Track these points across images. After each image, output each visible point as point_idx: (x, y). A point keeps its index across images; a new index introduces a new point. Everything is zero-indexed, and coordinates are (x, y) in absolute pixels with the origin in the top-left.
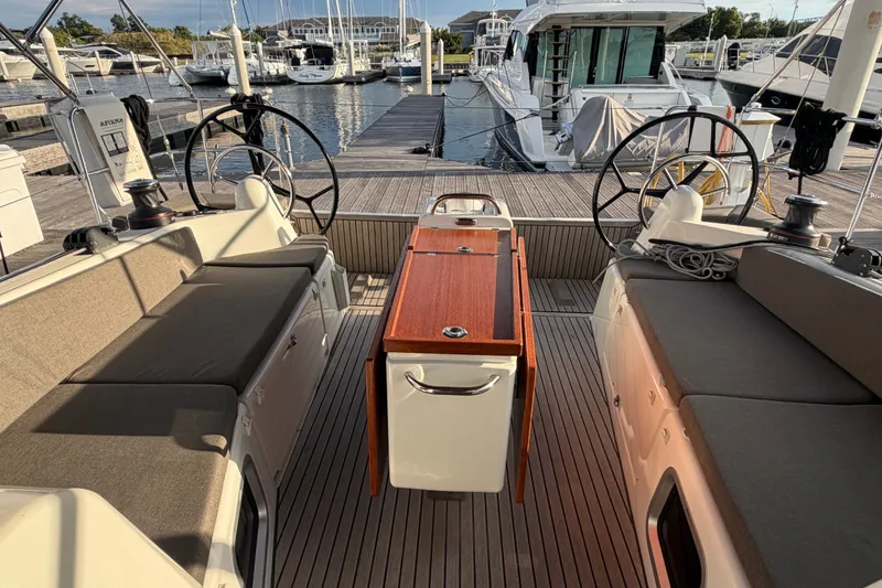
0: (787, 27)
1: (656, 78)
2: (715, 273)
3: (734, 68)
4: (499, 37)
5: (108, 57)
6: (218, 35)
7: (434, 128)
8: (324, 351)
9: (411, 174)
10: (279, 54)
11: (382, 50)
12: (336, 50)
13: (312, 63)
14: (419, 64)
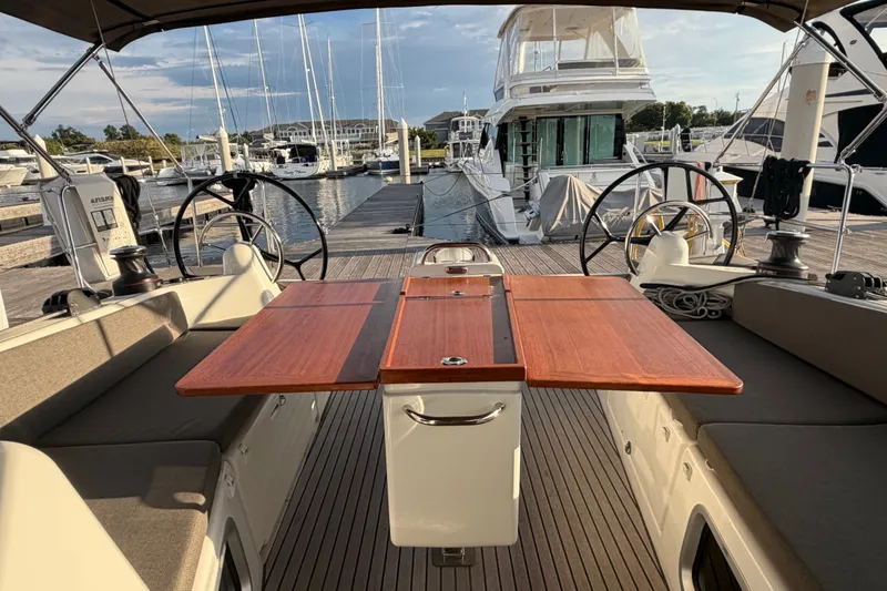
0: (733, 116)
1: (620, 158)
2: (710, 312)
3: (688, 150)
4: (471, 133)
5: (100, 163)
6: (207, 139)
7: (414, 210)
8: (314, 417)
9: (391, 252)
10: (265, 154)
11: (363, 148)
12: (319, 148)
13: (297, 161)
14: (397, 158)
